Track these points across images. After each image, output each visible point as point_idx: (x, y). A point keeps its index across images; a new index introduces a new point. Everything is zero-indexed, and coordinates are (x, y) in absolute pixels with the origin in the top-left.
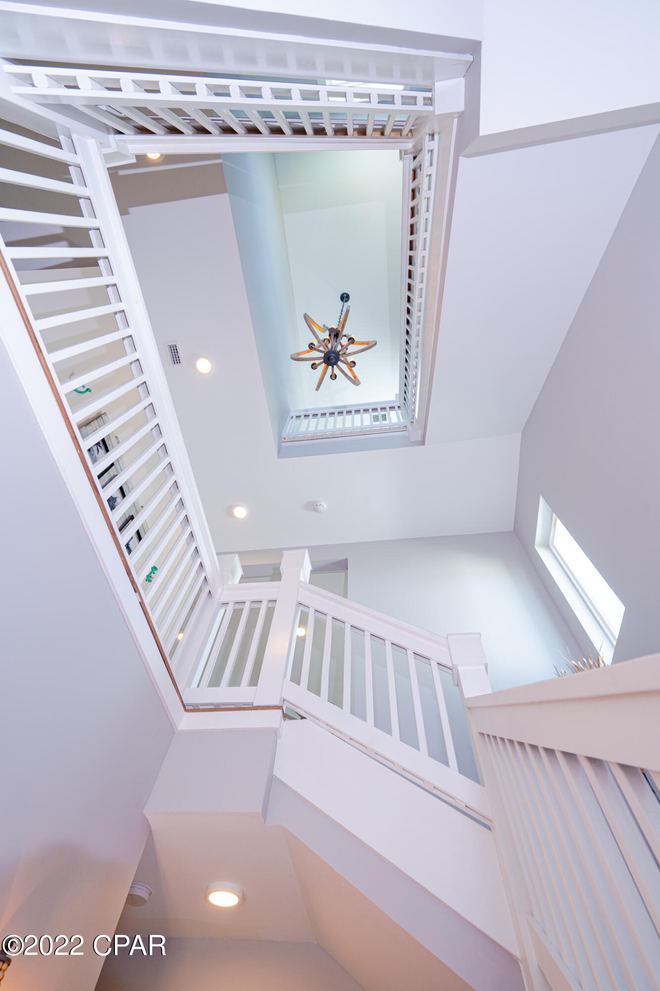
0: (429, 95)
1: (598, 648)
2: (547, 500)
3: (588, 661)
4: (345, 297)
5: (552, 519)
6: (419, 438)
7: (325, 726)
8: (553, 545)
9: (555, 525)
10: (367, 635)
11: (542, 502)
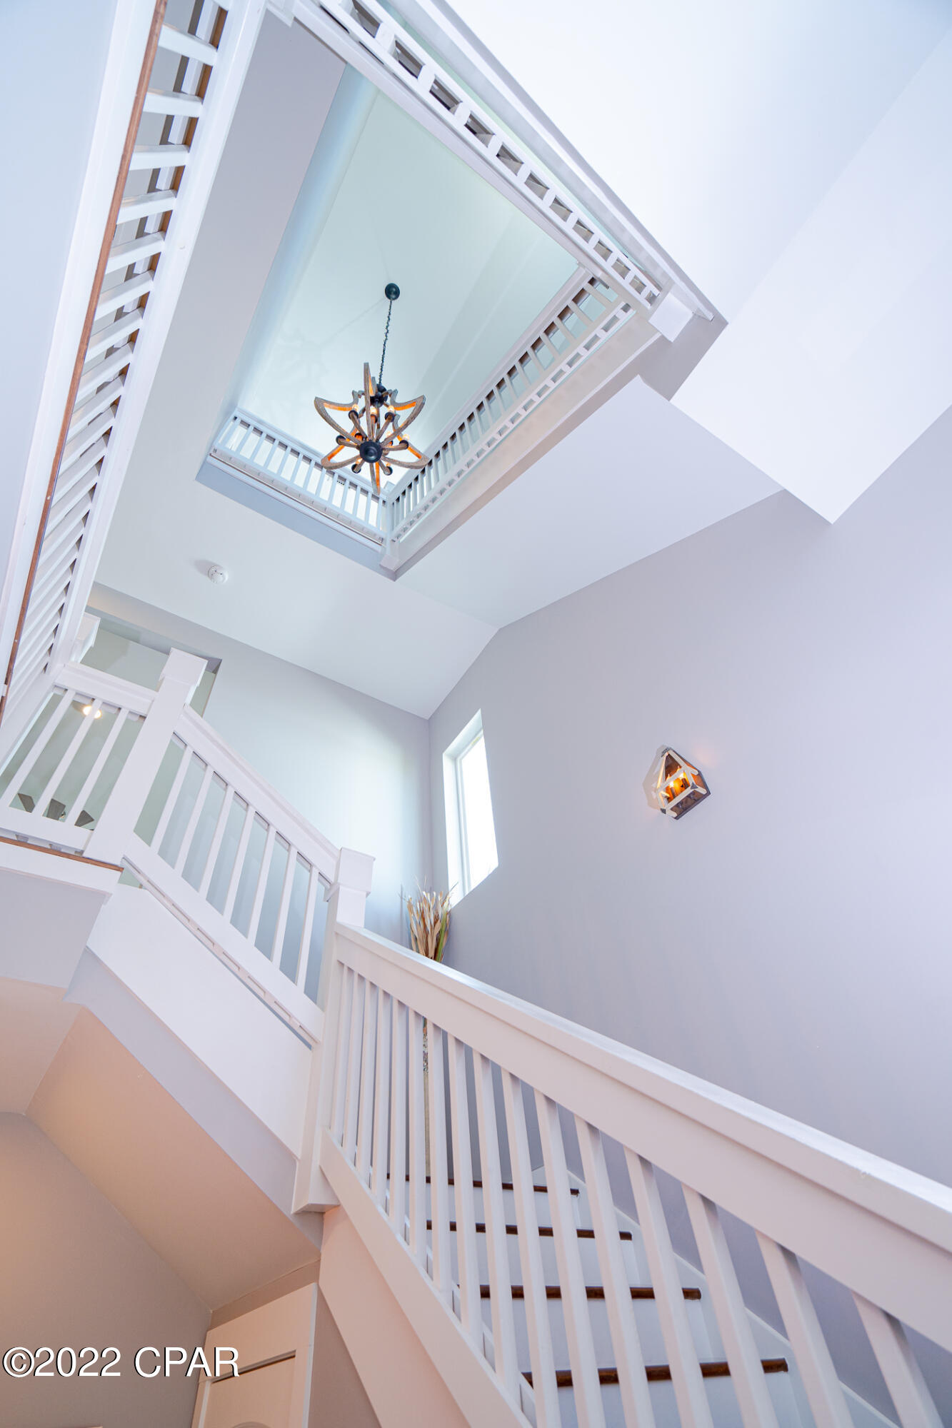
0: (656, 292)
1: (450, 887)
2: (484, 718)
3: (437, 897)
4: (392, 292)
5: (476, 735)
6: (393, 568)
7: (169, 905)
8: (461, 760)
9: (478, 740)
10: (251, 811)
11: (478, 715)
